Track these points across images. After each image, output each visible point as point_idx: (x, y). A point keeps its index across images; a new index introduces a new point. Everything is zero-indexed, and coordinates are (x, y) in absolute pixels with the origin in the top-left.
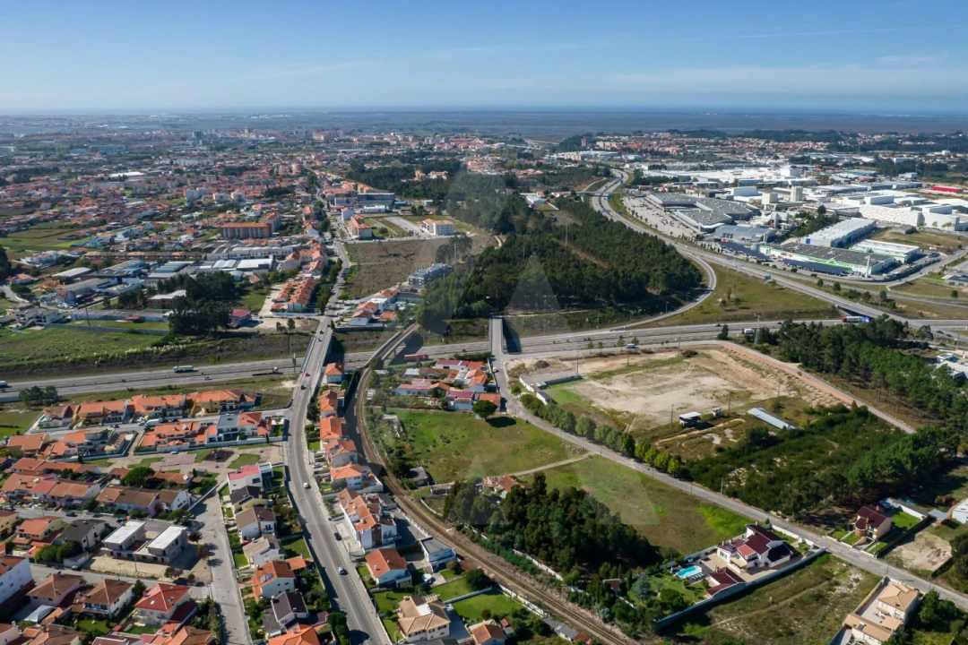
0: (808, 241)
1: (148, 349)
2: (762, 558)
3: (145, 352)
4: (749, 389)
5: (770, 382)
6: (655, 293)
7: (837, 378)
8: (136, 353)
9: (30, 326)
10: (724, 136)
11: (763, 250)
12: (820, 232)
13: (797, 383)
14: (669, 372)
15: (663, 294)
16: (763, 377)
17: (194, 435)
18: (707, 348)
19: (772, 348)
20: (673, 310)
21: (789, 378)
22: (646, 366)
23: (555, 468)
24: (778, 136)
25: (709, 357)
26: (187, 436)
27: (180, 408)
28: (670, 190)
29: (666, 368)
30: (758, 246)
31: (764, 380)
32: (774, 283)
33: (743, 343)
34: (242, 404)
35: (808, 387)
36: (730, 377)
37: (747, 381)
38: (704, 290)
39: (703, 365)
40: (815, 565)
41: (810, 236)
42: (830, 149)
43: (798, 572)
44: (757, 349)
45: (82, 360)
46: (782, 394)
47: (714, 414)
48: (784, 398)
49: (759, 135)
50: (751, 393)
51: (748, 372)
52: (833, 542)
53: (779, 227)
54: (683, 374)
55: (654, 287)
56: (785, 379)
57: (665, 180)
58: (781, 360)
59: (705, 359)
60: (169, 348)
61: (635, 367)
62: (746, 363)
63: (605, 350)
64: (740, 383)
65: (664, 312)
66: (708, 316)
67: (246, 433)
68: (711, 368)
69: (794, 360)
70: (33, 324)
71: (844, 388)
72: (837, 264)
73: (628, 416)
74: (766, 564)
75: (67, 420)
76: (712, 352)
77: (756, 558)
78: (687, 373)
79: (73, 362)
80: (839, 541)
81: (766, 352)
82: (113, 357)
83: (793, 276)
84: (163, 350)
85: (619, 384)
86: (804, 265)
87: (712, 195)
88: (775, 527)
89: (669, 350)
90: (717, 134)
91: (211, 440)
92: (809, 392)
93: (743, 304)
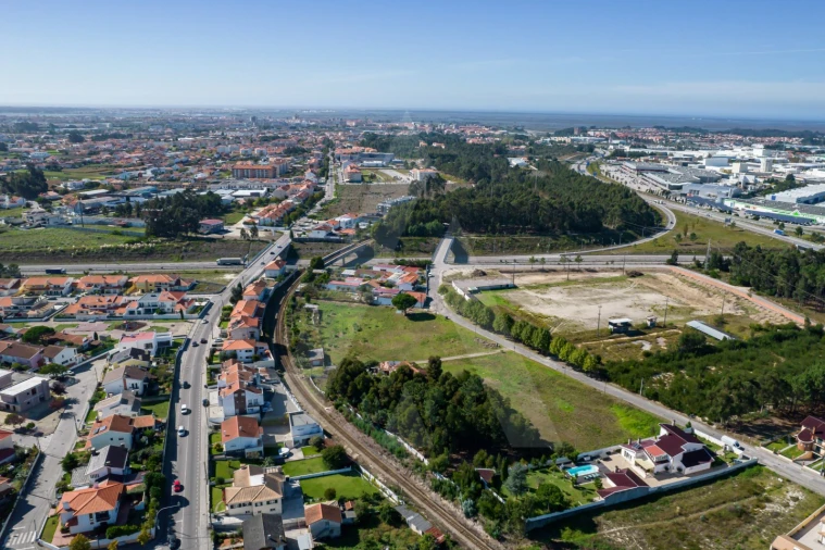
0: (774, 198)
1: (122, 245)
2: (675, 462)
3: (118, 248)
4: (692, 306)
5: (717, 301)
6: (612, 227)
7: (791, 301)
8: (109, 249)
9: (37, 227)
10: (705, 132)
11: (728, 203)
12: (786, 192)
13: (746, 304)
14: (609, 288)
15: (619, 229)
16: (709, 296)
17: (116, 307)
18: (654, 270)
19: (723, 274)
20: (627, 243)
21: (738, 299)
22: (586, 282)
23: (462, 360)
24: (756, 134)
25: (654, 278)
26: (109, 308)
27: (119, 287)
28: (647, 161)
29: (607, 284)
30: (723, 199)
31: (710, 299)
32: (733, 225)
33: (693, 269)
34: (177, 287)
35: (757, 308)
36: (674, 295)
37: (691, 299)
38: (662, 228)
39: (646, 284)
40: (742, 477)
41: (776, 194)
42: (804, 142)
43: (719, 482)
44: (707, 274)
45: (62, 251)
46: (729, 312)
47: (649, 323)
48: (730, 315)
49: (737, 132)
50: (693, 309)
51: (695, 292)
52: (767, 453)
53: (745, 188)
54: (624, 290)
55: (611, 223)
56: (734, 299)
57: (643, 154)
58: (731, 284)
59: (650, 279)
60: (139, 245)
61: (576, 281)
62: (692, 285)
63: (546, 267)
64: (684, 300)
65: (618, 243)
66: (662, 249)
67: (166, 310)
68: (655, 287)
69: (745, 284)
70: (39, 226)
71: (798, 311)
72: (801, 215)
73: (554, 320)
74: (680, 470)
75: (14, 291)
76: (658, 274)
77: (667, 461)
78: (628, 289)
79: (53, 252)
80: (775, 453)
81: (715, 276)
82: (88, 251)
83: (755, 222)
84: (134, 247)
85: (553, 295)
86: (767, 216)
87: (685, 165)
88: (696, 432)
89: (614, 270)
90: (700, 130)
91: (132, 312)
92: (758, 312)
93: (700, 241)
